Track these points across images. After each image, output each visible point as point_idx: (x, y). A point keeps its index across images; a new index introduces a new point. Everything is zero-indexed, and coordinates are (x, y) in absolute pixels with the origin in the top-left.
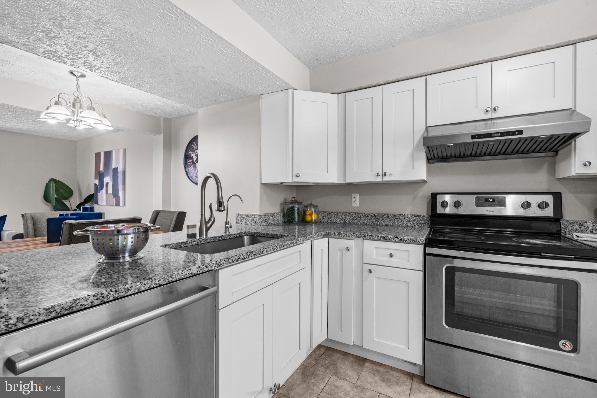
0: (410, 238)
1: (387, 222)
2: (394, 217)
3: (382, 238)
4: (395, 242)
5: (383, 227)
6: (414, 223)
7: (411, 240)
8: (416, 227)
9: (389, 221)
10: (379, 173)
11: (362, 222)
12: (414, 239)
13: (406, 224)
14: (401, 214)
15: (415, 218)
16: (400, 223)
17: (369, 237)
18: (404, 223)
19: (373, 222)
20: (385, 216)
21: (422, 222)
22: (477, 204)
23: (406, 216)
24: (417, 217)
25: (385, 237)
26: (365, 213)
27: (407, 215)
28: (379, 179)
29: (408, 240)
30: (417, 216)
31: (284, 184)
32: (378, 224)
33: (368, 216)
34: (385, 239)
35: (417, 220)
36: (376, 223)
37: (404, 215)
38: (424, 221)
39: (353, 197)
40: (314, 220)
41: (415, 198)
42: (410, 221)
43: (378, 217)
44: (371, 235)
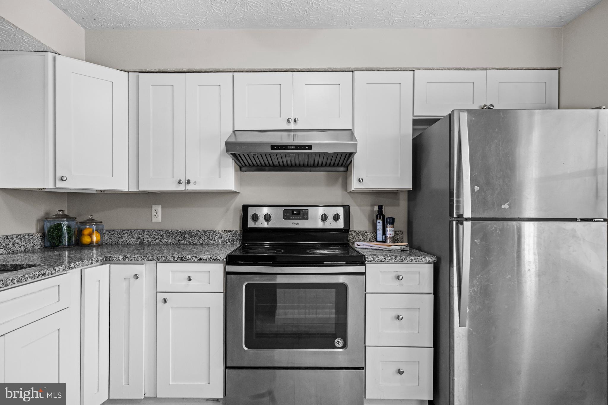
0: (209, 257)
1: (196, 240)
2: (204, 234)
3: (179, 259)
4: (194, 262)
5: (191, 247)
6: (226, 240)
7: (212, 259)
8: (229, 244)
9: (198, 239)
10: (181, 180)
11: (165, 241)
12: (214, 258)
13: (217, 241)
14: (211, 230)
15: (227, 234)
16: (210, 241)
17: (163, 259)
18: (214, 240)
19: (179, 241)
20: (193, 232)
21: (234, 238)
22: (285, 217)
23: (217, 232)
24: (229, 233)
25: (183, 258)
26: (168, 230)
27: (219, 231)
28: (182, 188)
29: (208, 259)
30: (228, 232)
31: (43, 190)
32: (185, 243)
33: (173, 234)
34: (182, 260)
35: (229, 236)
36: (182, 242)
37: (214, 230)
38: (236, 237)
39: (153, 209)
40: (96, 242)
41: (228, 210)
42: (221, 238)
43: (185, 234)
44: (166, 256)
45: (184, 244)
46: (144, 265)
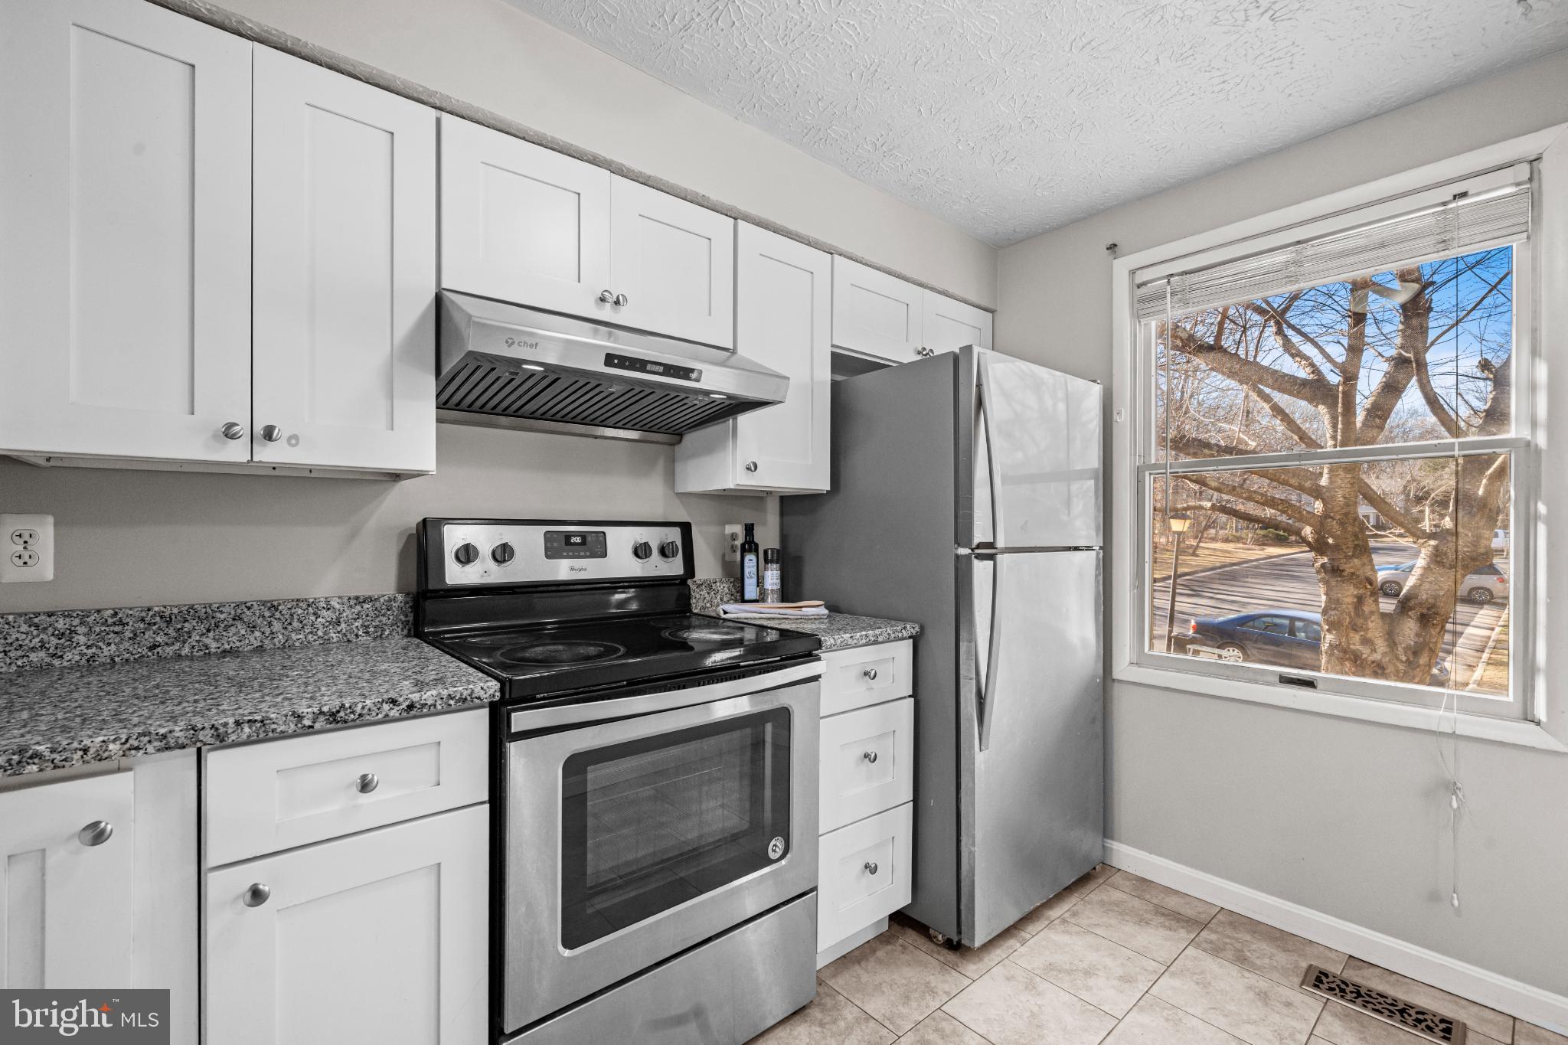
0: (445, 693)
1: (231, 639)
2: (267, 614)
3: (322, 718)
4: (387, 720)
5: (213, 662)
6: (354, 627)
7: (452, 699)
8: (364, 639)
9: (243, 632)
11: (82, 655)
12: (462, 694)
13: (320, 633)
14: (298, 600)
15: (358, 608)
16: (294, 636)
18: (311, 633)
19: (154, 647)
20: (222, 613)
21: (384, 619)
22: (549, 553)
23: (323, 604)
24: (366, 606)
25: (338, 712)
27: (327, 602)
28: (236, 453)
29: (439, 702)
30: (364, 602)
32: (185, 651)
33: (124, 624)
34: (337, 720)
35: (367, 616)
36: (170, 650)
37: (311, 600)
38: (391, 617)
41: (353, 535)
42: (338, 623)
44: (258, 718)
45: (179, 657)
46: (130, 774)
